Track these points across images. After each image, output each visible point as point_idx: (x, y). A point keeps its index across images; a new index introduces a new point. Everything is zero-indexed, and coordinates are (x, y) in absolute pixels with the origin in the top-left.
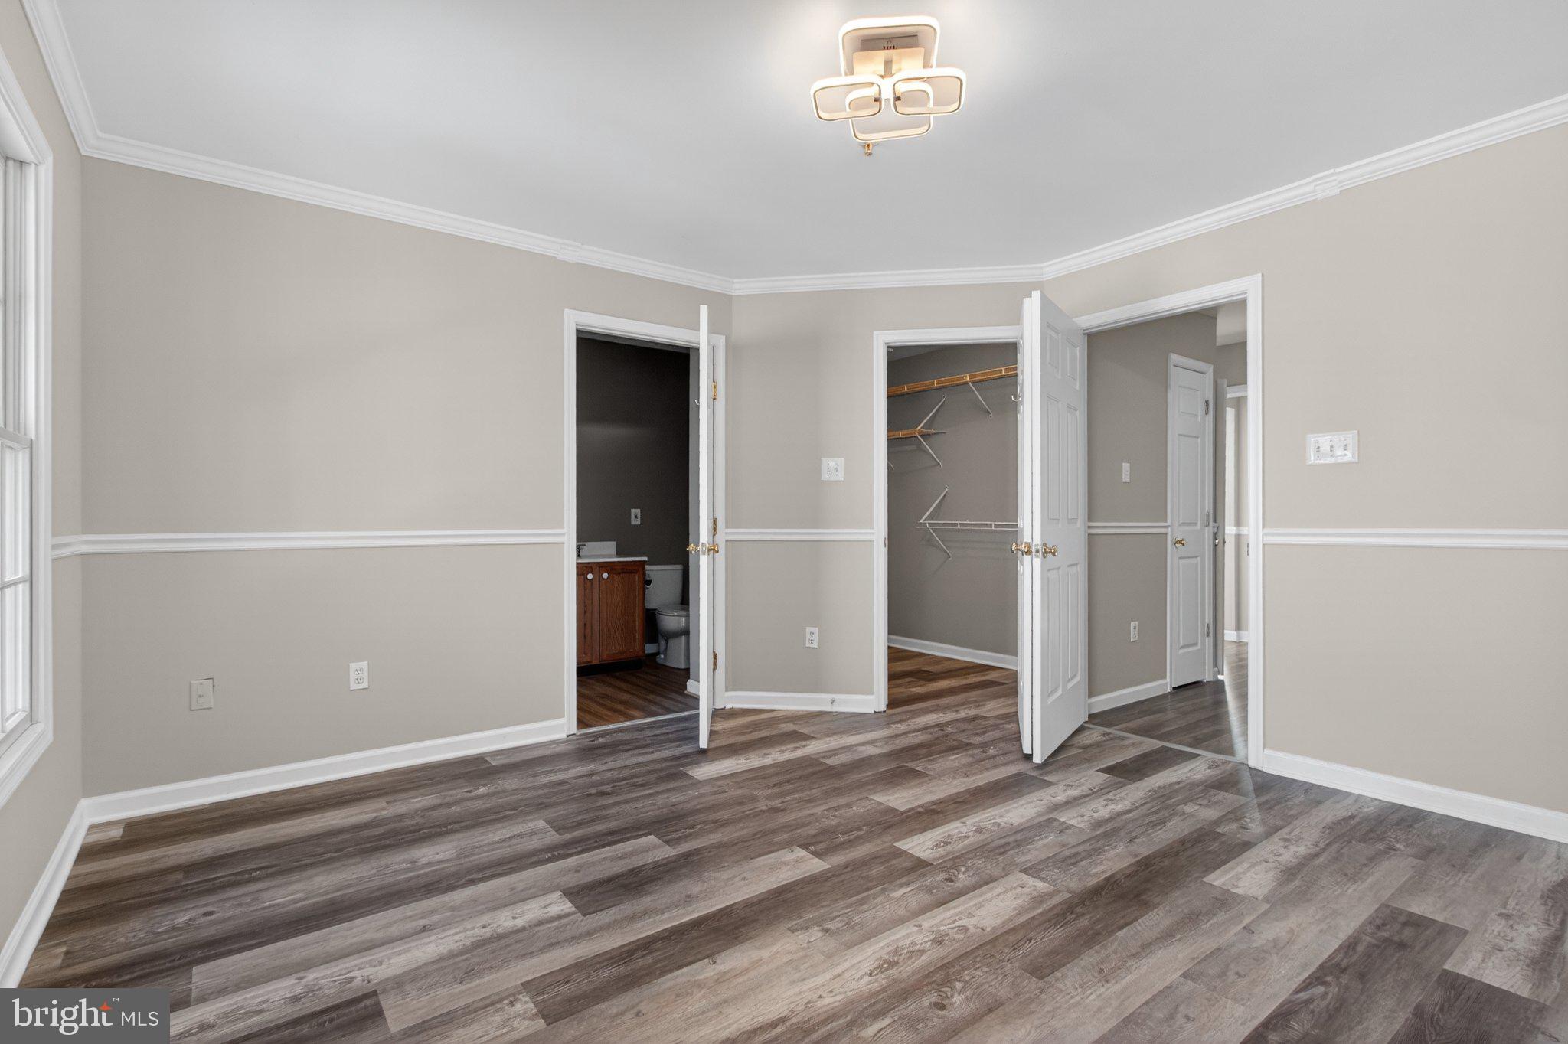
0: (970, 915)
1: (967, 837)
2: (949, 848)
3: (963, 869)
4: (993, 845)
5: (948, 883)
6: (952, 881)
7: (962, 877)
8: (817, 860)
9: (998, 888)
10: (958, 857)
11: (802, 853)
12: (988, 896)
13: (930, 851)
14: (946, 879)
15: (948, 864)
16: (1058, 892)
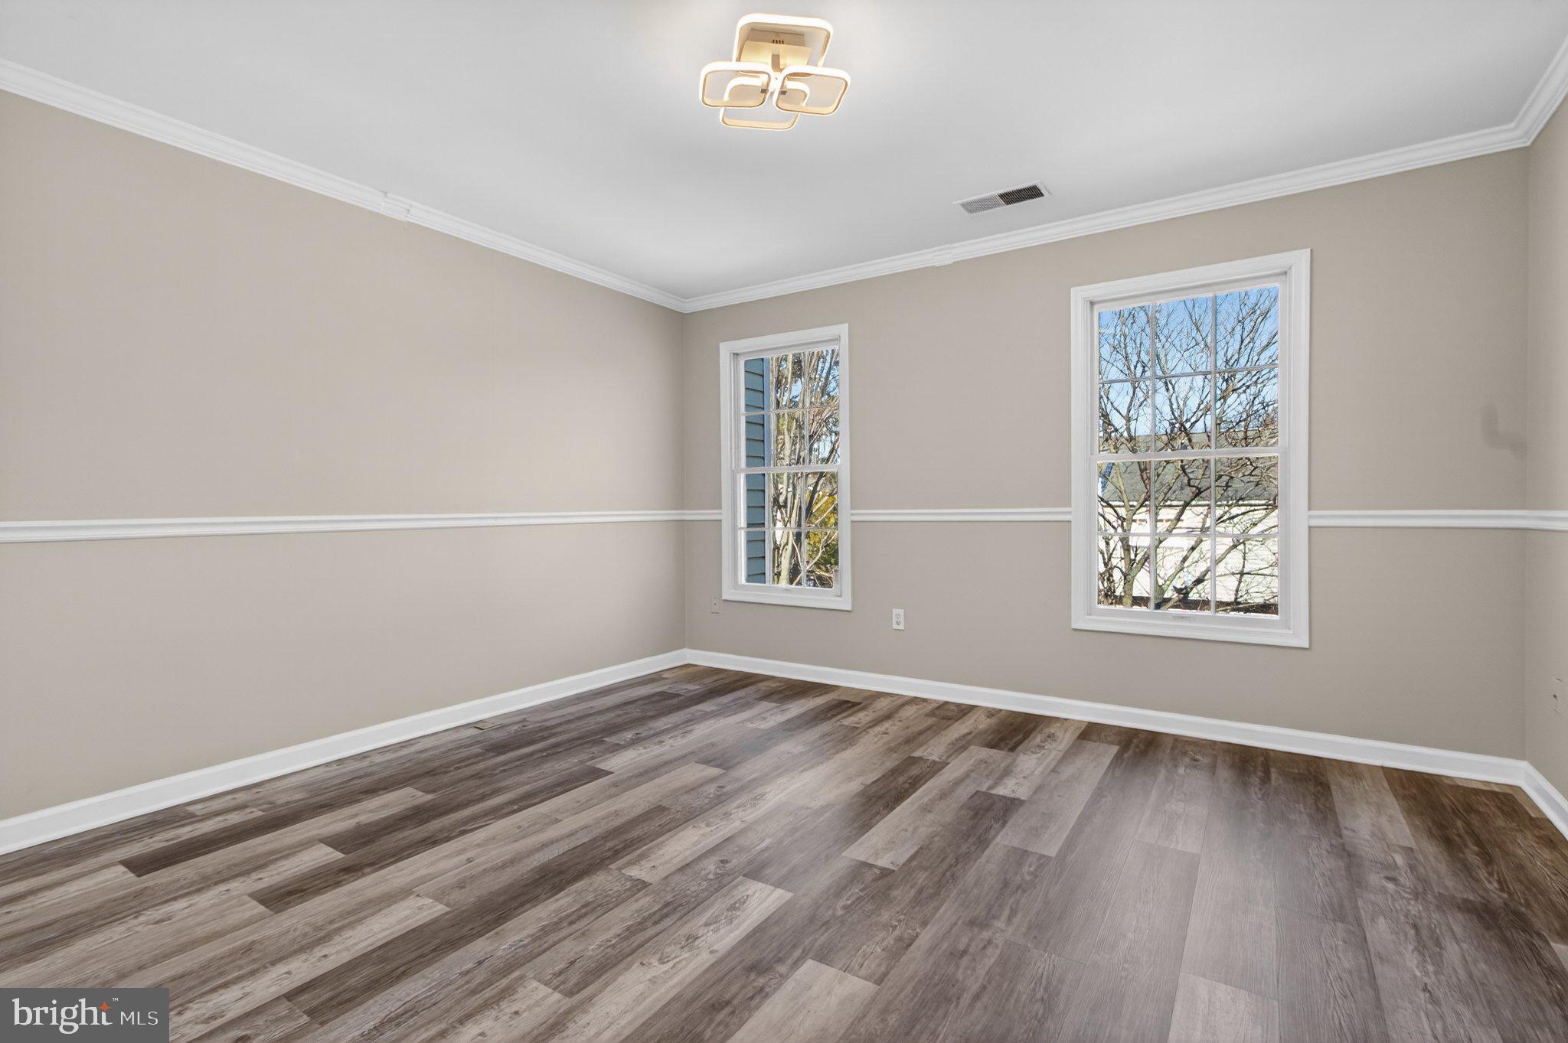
0: (704, 835)
1: (707, 925)
2: (729, 902)
3: (711, 876)
4: (677, 916)
5: (726, 858)
6: (722, 861)
7: (712, 868)
8: (862, 858)
9: (678, 862)
10: (717, 890)
11: (884, 862)
12: (688, 853)
13: (749, 892)
14: (727, 862)
15: (726, 880)
16: (620, 869)
